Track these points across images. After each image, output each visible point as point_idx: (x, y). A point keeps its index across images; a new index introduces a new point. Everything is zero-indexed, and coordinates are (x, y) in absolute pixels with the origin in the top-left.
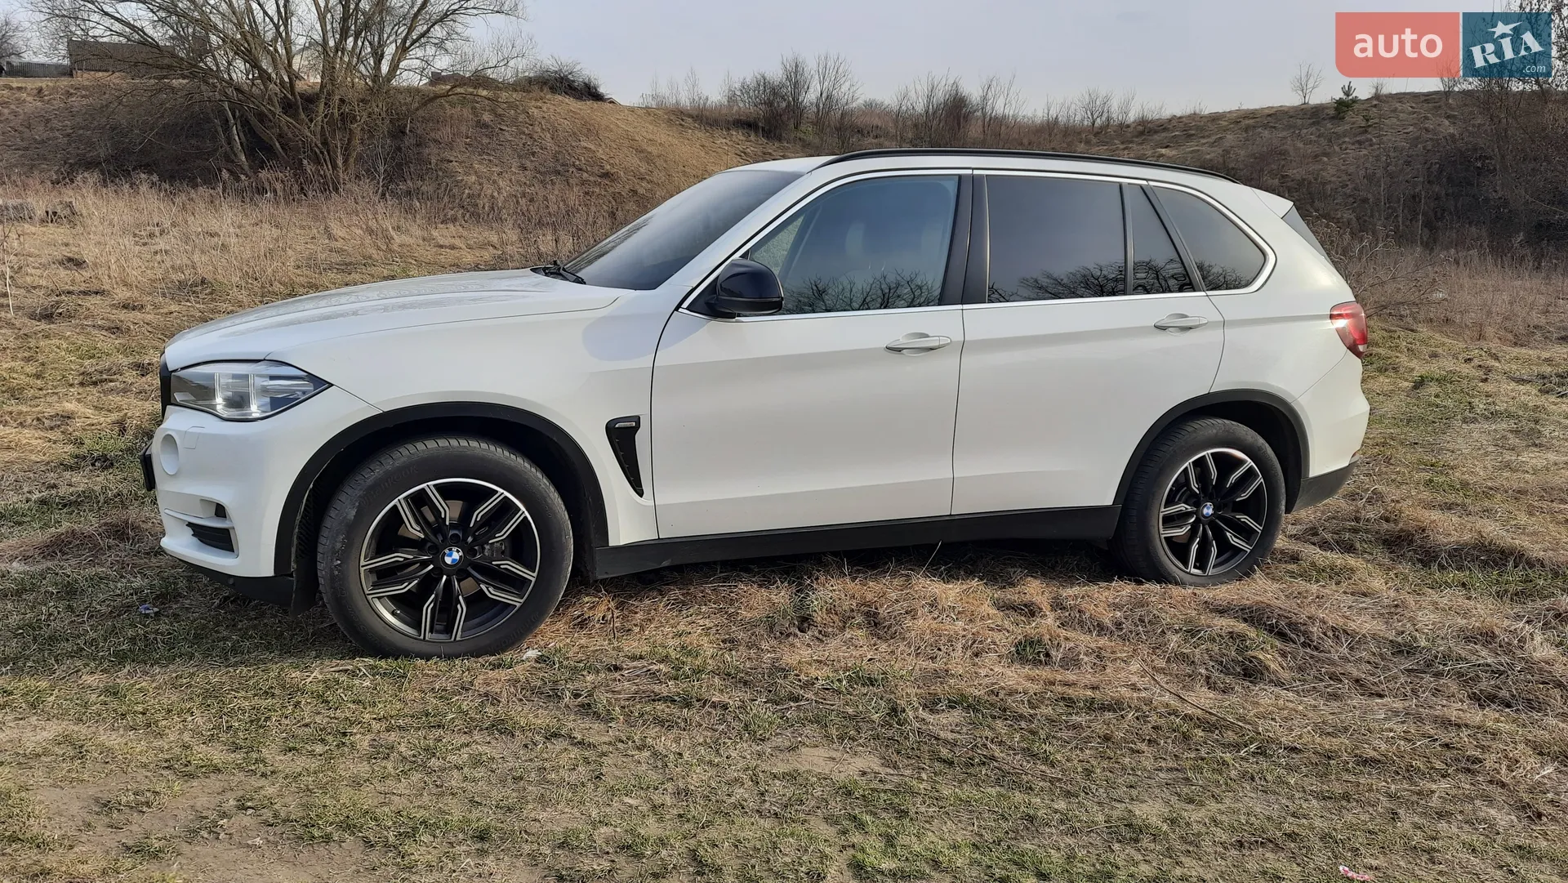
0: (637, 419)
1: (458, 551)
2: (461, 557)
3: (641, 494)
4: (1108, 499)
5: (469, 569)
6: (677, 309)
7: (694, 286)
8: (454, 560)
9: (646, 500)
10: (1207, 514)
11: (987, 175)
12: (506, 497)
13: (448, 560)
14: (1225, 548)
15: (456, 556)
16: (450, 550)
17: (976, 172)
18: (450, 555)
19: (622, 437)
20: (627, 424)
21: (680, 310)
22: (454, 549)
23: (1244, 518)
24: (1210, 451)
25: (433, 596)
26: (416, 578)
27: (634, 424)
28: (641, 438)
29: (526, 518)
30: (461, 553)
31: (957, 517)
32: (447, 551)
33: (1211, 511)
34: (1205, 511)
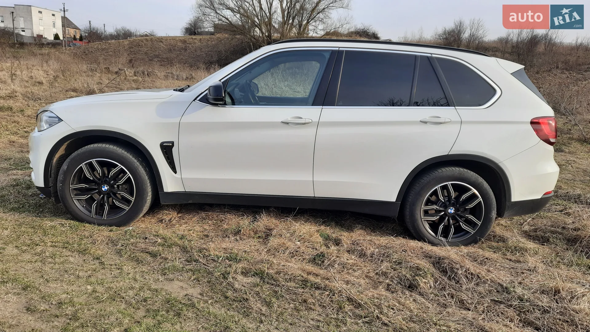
0: (173, 143)
1: (107, 186)
2: (108, 188)
3: (175, 172)
4: (393, 199)
5: (111, 194)
6: (194, 100)
7: (203, 91)
8: (105, 190)
9: (178, 175)
10: (451, 212)
11: (346, 50)
13: (103, 189)
15: (106, 188)
16: (104, 185)
17: (340, 49)
18: (104, 188)
20: (168, 144)
21: (196, 101)
22: (106, 185)
23: (471, 217)
24: (450, 183)
26: (90, 194)
28: (175, 150)
30: (108, 187)
31: (317, 198)
32: (103, 186)
33: (453, 211)
34: (449, 211)
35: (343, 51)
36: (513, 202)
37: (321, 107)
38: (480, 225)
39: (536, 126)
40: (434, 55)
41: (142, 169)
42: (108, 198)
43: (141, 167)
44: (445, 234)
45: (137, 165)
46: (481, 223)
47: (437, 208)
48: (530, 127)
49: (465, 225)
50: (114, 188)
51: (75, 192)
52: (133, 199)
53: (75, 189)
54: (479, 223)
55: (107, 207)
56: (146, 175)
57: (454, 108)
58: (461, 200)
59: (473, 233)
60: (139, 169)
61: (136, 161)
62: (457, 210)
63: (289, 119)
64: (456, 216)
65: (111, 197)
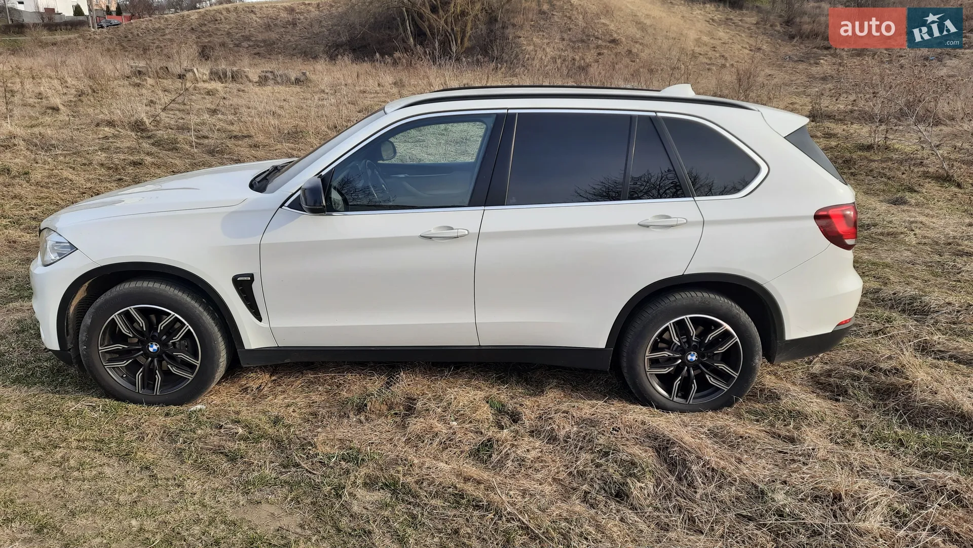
0: (252, 276)
1: (156, 345)
2: (158, 348)
3: (260, 320)
4: (602, 344)
5: (164, 355)
6: (281, 207)
7: (294, 192)
8: (154, 350)
9: (264, 324)
10: (692, 359)
11: (519, 113)
12: (176, 317)
13: (151, 349)
14: (704, 385)
15: (155, 347)
16: (152, 344)
17: (510, 111)
18: (152, 347)
19: (244, 286)
20: (245, 278)
21: (283, 207)
22: (154, 343)
23: (722, 366)
25: (141, 369)
26: (131, 359)
27: (249, 278)
28: (256, 287)
29: (189, 329)
30: (158, 346)
31: (483, 348)
32: (150, 344)
33: (694, 358)
34: (689, 357)
35: (514, 114)
36: (787, 341)
37: (483, 208)
38: (736, 377)
39: (824, 222)
40: (659, 114)
41: (208, 317)
42: (160, 362)
43: (205, 314)
44: (684, 391)
45: (199, 311)
46: (738, 375)
47: (669, 355)
48: (813, 224)
49: (713, 378)
50: (167, 346)
51: (108, 356)
52: (198, 363)
53: (106, 352)
54: (736, 375)
55: (158, 377)
56: (214, 325)
57: (691, 199)
58: (706, 342)
59: (726, 390)
60: (204, 318)
61: (196, 305)
62: (700, 356)
63: (433, 231)
64: (700, 365)
65: (164, 360)
